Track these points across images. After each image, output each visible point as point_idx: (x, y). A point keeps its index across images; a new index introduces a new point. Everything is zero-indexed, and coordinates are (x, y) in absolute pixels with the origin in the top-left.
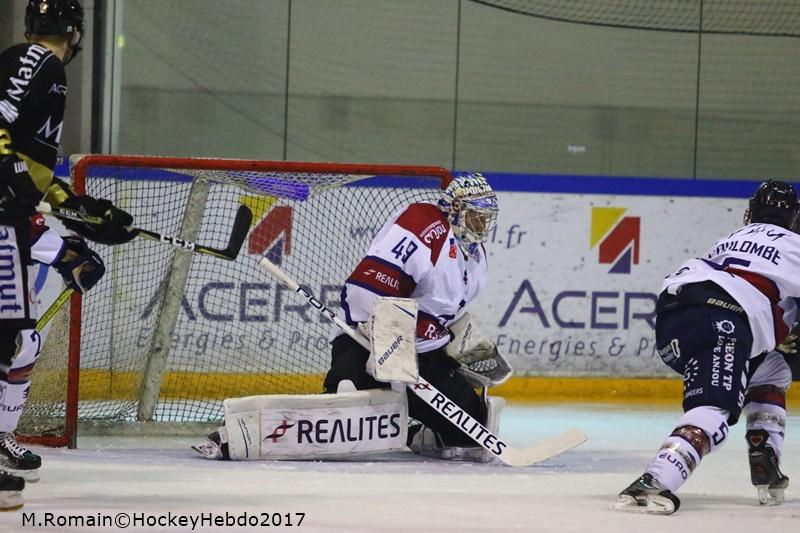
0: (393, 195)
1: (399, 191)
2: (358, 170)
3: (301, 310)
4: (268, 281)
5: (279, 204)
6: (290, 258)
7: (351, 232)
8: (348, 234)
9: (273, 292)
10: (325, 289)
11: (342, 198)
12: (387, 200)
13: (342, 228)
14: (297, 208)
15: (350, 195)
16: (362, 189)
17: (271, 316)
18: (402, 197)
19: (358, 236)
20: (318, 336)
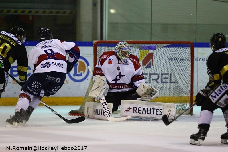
0: (178, 49)
1: (179, 48)
2: (168, 43)
3: (156, 80)
4: (147, 72)
5: (149, 52)
6: (153, 66)
7: (169, 59)
9: (148, 75)
10: (162, 74)
11: (165, 51)
12: (176, 51)
13: (167, 58)
14: (154, 53)
15: (167, 50)
16: (170, 48)
17: (148, 82)
18: (180, 50)
19: (171, 60)
20: (161, 87)
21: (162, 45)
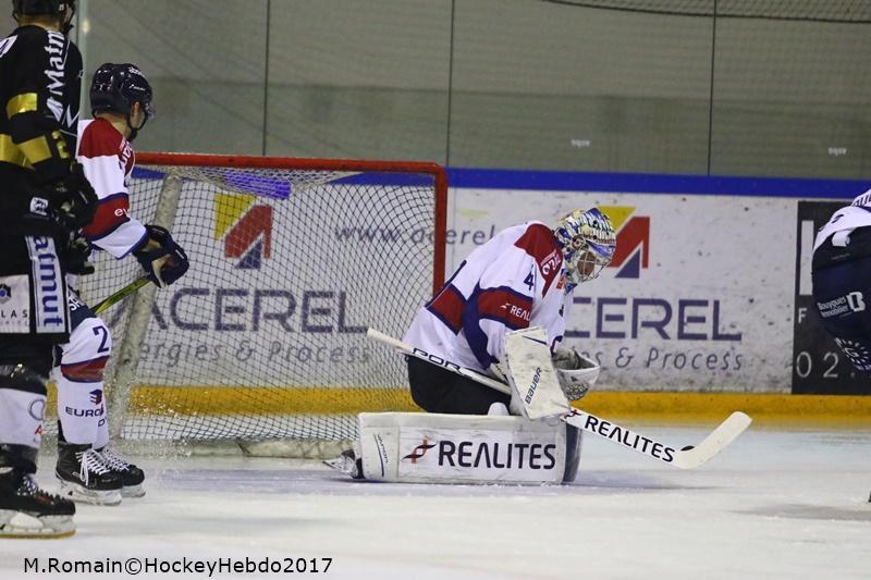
0: (381, 193)
1: (389, 189)
2: (344, 167)
3: (282, 318)
4: (246, 286)
5: (258, 203)
6: (270, 262)
7: (337, 233)
8: (333, 235)
9: (251, 299)
10: (308, 295)
11: (326, 197)
12: (375, 199)
13: (327, 229)
14: (277, 207)
15: (335, 194)
16: (348, 187)
17: (249, 325)
18: (392, 196)
19: (343, 237)
20: (300, 347)
21: (325, 175)
